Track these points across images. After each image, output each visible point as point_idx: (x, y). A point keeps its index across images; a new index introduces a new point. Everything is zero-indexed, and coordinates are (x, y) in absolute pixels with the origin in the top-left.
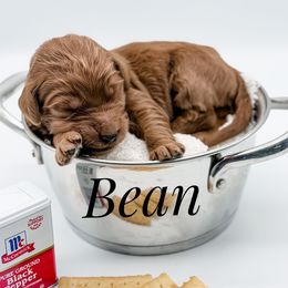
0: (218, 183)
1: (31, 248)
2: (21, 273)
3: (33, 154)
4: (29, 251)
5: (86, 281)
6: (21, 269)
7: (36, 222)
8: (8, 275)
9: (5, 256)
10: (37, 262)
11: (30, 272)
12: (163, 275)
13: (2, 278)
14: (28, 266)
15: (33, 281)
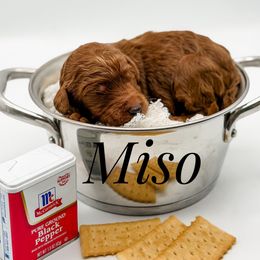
0: (233, 134)
1: (59, 202)
2: (50, 226)
4: (58, 206)
5: (104, 227)
6: (50, 222)
8: (39, 228)
9: (38, 210)
10: (63, 215)
11: (57, 225)
13: (35, 230)
14: (56, 219)
15: (60, 233)
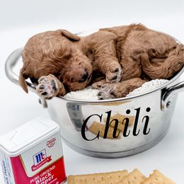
0: (168, 105)
1: (49, 159)
2: (44, 176)
3: (40, 102)
4: (48, 161)
5: (85, 177)
6: (44, 173)
7: (51, 142)
8: (36, 179)
9: (34, 166)
10: (54, 167)
11: (49, 175)
12: (135, 170)
13: (33, 180)
14: (48, 171)
15: (52, 180)
